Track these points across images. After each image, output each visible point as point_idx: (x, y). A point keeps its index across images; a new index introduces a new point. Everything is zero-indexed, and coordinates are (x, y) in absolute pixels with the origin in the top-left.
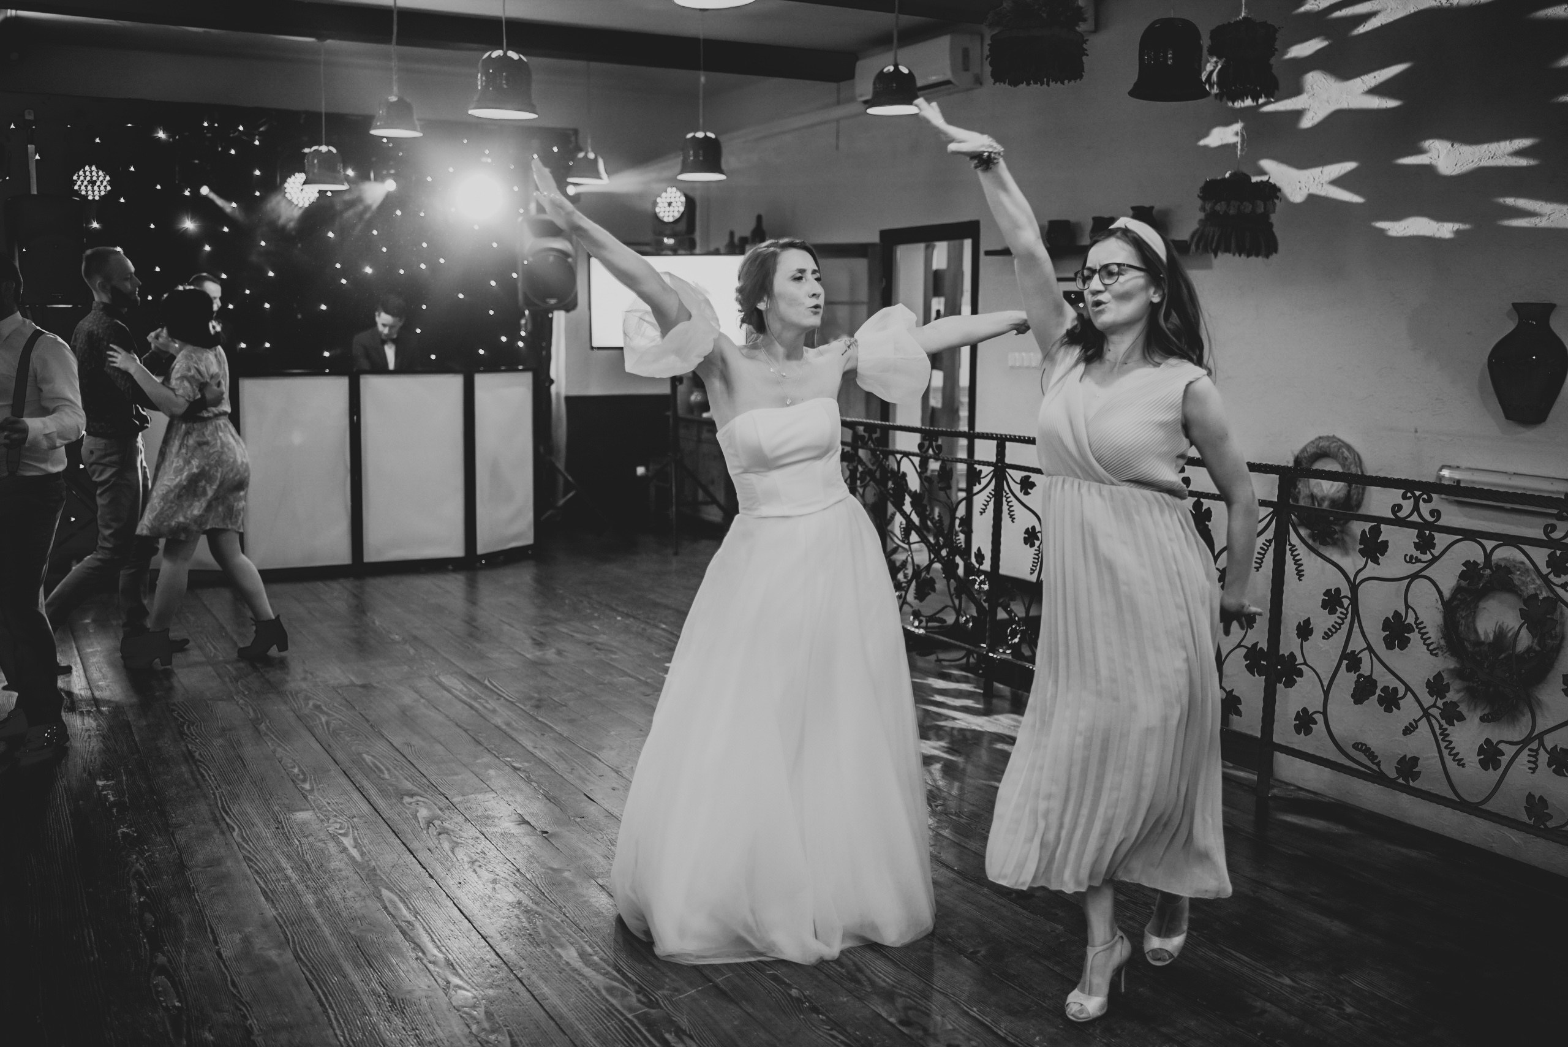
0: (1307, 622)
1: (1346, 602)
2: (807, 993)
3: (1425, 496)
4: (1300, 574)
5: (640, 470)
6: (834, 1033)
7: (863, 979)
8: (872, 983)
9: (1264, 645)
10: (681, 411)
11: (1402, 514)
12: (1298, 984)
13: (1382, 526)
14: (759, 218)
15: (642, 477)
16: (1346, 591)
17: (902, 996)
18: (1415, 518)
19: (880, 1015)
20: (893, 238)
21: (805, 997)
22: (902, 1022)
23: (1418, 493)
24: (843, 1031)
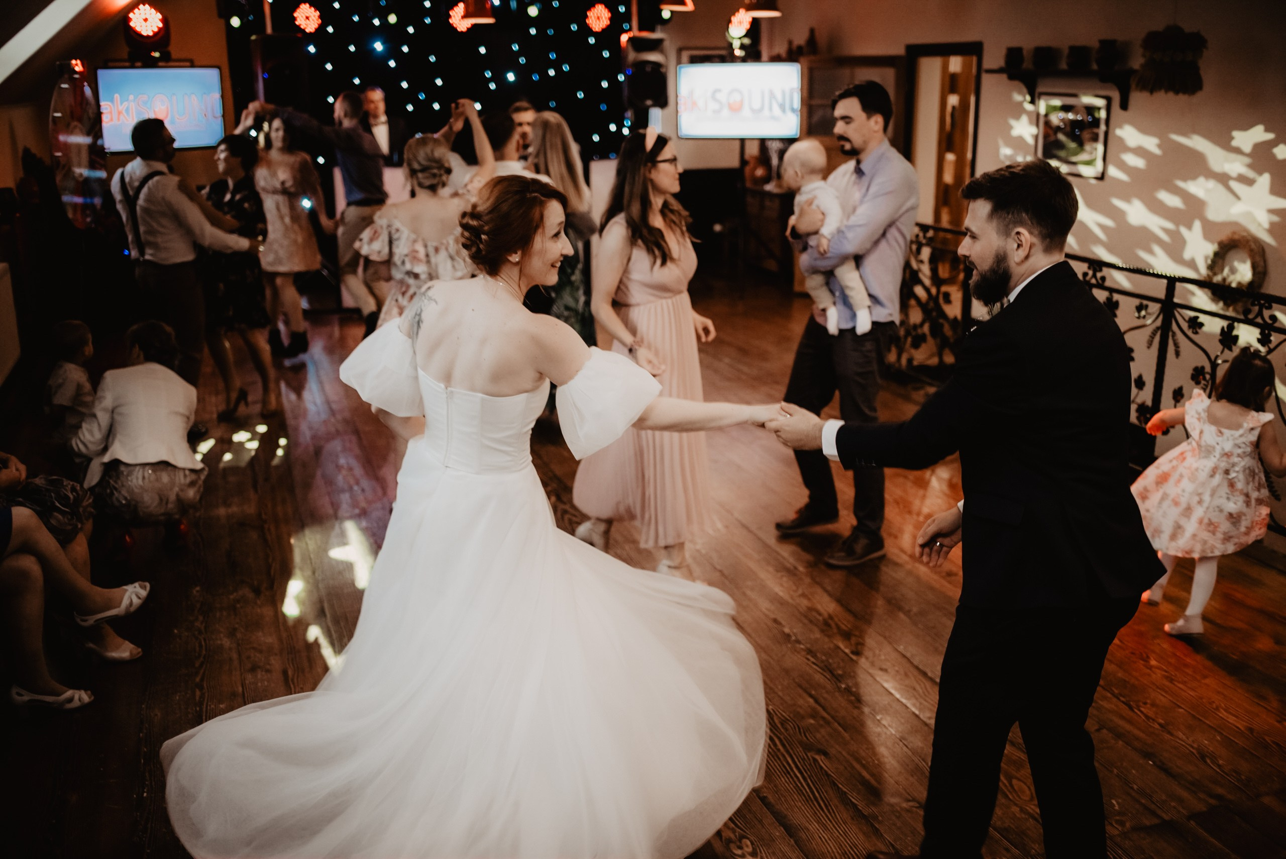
0: (1181, 389)
1: (1208, 377)
2: (795, 631)
3: (1267, 305)
4: (1177, 354)
5: (718, 228)
6: (809, 657)
7: (833, 625)
8: (838, 627)
9: (1149, 403)
10: (749, 184)
11: (1251, 316)
12: (1123, 643)
13: (1236, 324)
14: (812, 31)
15: (720, 233)
16: (1208, 369)
17: (855, 636)
18: (1259, 320)
19: (839, 648)
20: (916, 52)
21: (793, 633)
22: (853, 653)
23: (1262, 302)
24: (815, 656)
